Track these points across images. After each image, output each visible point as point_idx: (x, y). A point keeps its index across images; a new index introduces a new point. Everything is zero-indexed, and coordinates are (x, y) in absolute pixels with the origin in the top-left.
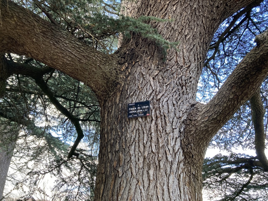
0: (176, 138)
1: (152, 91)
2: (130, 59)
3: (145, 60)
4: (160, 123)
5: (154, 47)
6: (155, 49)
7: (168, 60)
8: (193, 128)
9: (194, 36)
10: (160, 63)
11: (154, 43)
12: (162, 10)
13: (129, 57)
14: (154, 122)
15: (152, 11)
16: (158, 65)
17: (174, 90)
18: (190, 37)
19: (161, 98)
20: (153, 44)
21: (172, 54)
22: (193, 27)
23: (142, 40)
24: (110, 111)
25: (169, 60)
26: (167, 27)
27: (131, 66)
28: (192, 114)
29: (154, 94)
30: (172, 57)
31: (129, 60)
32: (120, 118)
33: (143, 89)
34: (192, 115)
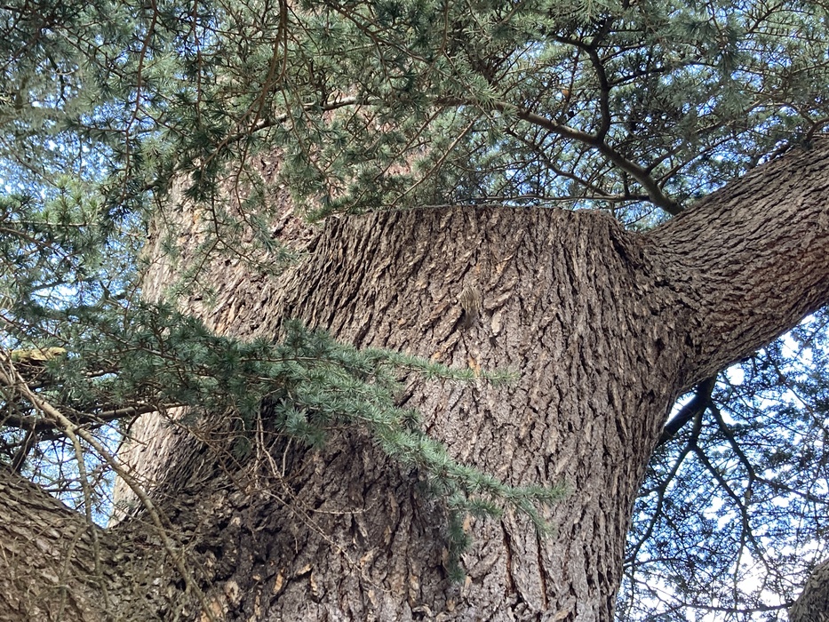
2: (258, 561)
3: (342, 569)
5: (394, 504)
6: (402, 514)
7: (468, 579)
9: (581, 463)
10: (426, 589)
11: (394, 483)
12: (433, 324)
13: (252, 547)
15: (380, 323)
16: (420, 602)
18: (566, 467)
20: (388, 485)
21: (486, 544)
22: (576, 419)
23: (328, 463)
25: (473, 579)
26: (462, 410)
27: (262, 603)
30: (488, 562)
31: (246, 565)
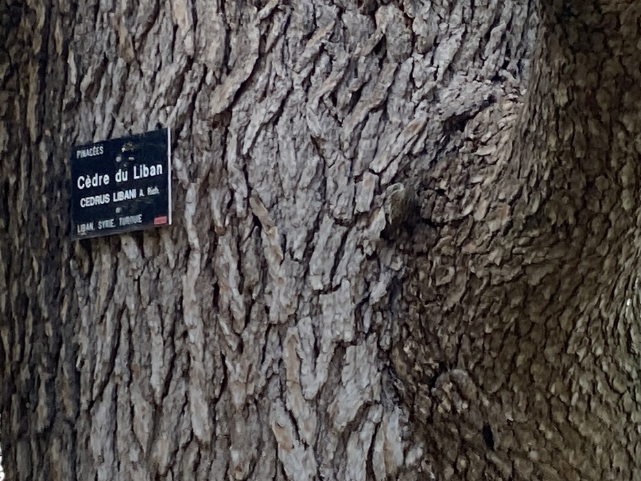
0: (341, 346)
1: (184, 63)
4: (234, 266)
8: (451, 270)
14: (196, 261)
17: (313, 45)
19: (232, 105)
24: (12, 181)
28: (443, 185)
29: (196, 85)
32: (47, 236)
33: (141, 46)
34: (441, 192)
